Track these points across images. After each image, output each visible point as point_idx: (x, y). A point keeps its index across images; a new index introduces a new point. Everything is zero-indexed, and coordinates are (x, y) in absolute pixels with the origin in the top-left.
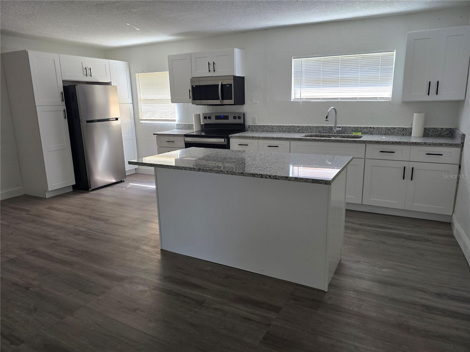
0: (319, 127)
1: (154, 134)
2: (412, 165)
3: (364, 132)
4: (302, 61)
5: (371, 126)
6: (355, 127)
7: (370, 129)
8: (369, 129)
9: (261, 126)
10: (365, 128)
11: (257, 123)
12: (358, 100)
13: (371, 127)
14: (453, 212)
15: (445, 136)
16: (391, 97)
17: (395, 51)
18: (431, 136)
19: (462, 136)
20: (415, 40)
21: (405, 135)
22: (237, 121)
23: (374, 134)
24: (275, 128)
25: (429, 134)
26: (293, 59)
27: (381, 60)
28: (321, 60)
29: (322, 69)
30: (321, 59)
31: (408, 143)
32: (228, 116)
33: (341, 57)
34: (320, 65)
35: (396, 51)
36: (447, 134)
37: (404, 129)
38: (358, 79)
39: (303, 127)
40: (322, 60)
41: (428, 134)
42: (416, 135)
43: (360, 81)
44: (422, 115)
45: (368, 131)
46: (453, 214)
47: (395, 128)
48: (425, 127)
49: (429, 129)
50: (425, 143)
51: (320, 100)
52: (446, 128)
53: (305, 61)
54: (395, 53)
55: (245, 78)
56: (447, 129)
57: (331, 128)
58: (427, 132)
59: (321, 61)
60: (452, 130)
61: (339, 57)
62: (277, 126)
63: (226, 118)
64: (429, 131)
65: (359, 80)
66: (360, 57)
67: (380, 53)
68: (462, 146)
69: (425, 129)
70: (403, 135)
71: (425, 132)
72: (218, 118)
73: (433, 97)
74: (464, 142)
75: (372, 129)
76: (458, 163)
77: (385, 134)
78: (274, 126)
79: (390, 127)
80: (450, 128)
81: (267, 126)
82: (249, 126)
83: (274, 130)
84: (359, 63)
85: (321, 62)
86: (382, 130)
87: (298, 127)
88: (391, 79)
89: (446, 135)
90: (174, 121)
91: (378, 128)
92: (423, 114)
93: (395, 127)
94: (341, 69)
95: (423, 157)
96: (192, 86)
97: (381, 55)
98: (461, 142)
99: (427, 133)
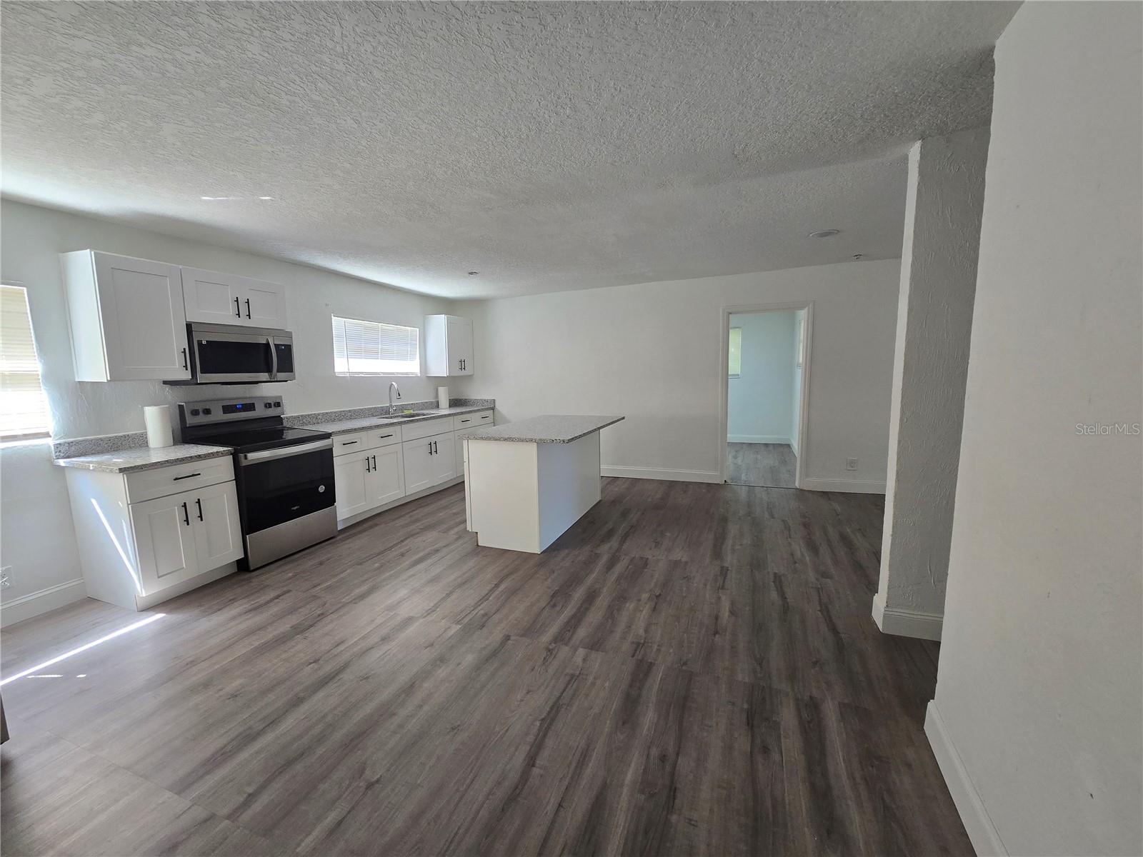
9: (298, 417)
22: (272, 412)
26: (333, 318)
32: (254, 404)
42: (444, 407)
44: (446, 389)
63: (250, 407)
72: (228, 409)
81: (309, 415)
90: (47, 435)
94: (381, 339)
96: (199, 343)
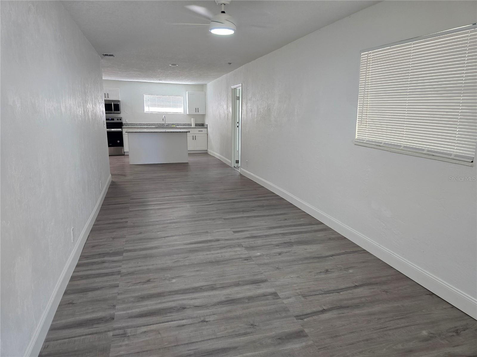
0: (158, 124)
2: (195, 135)
9: (130, 124)
10: (176, 124)
11: (128, 122)
12: (172, 113)
16: (183, 112)
18: (198, 125)
19: (207, 125)
22: (119, 121)
23: (179, 126)
31: (192, 128)
37: (189, 124)
38: (171, 105)
39: (151, 124)
42: (193, 126)
44: (194, 119)
48: (195, 123)
49: (197, 123)
50: (197, 128)
51: (157, 113)
56: (202, 124)
57: (163, 124)
59: (156, 97)
60: (204, 123)
63: (113, 119)
68: (207, 128)
70: (189, 126)
73: (197, 113)
75: (178, 124)
76: (207, 133)
77: (183, 126)
81: (134, 123)
82: (124, 124)
86: (182, 124)
87: (149, 124)
91: (180, 124)
95: (198, 132)
99: (196, 125)
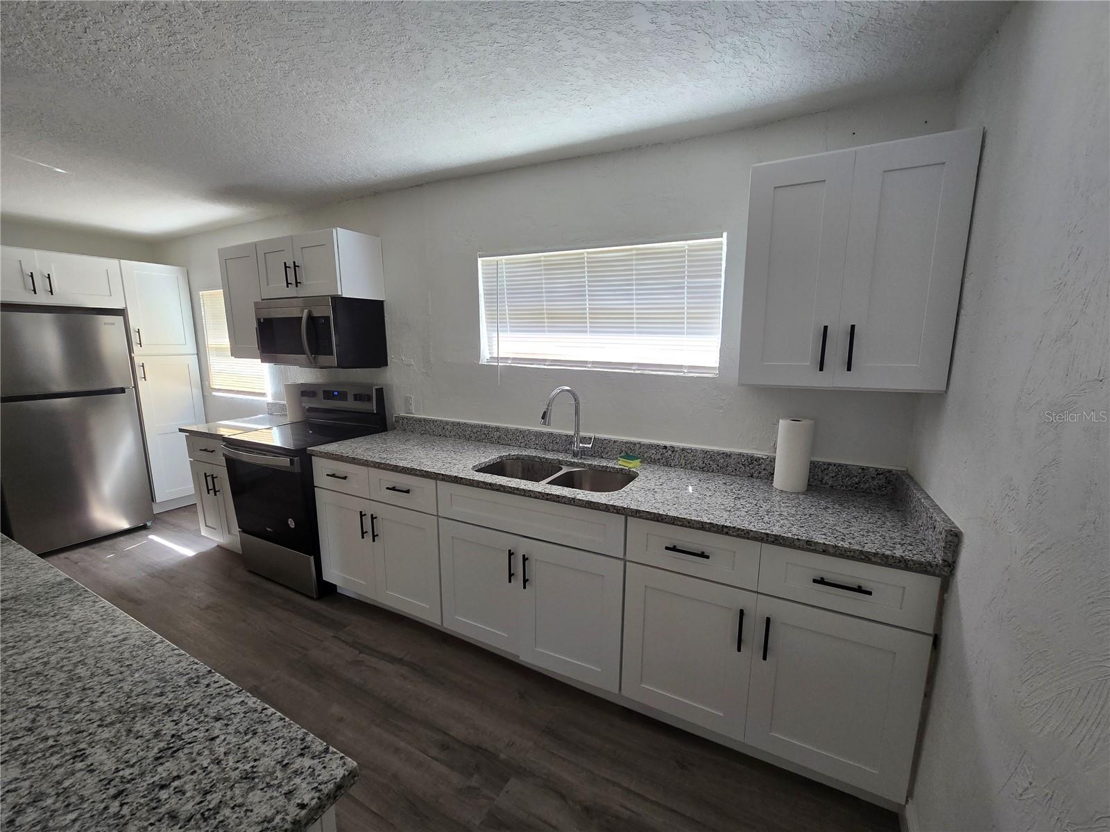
1: (181, 430)
2: (765, 612)
3: (650, 457)
4: (499, 263)
5: (668, 443)
6: (626, 443)
7: (664, 450)
8: (661, 450)
9: (420, 420)
10: (650, 446)
11: (413, 412)
12: (634, 370)
13: (665, 447)
14: (910, 794)
15: (873, 491)
16: (717, 365)
17: (725, 235)
18: (832, 487)
19: (950, 538)
20: (775, 187)
21: (757, 478)
22: (364, 406)
23: (675, 466)
24: (448, 427)
25: (824, 481)
26: (479, 260)
27: (689, 261)
28: (541, 261)
29: (546, 284)
30: (543, 259)
31: (751, 534)
32: (347, 392)
33: (588, 253)
34: (541, 275)
35: (727, 236)
36: (880, 487)
37: (753, 460)
38: (633, 314)
39: (507, 431)
40: (545, 261)
41: (821, 481)
42: (788, 478)
43: (637, 318)
44: (804, 425)
45: (659, 456)
46: (907, 801)
47: (728, 455)
48: (813, 459)
49: (826, 467)
50: (808, 542)
51: (545, 365)
52: (877, 470)
53: (506, 264)
54: (724, 240)
55: (385, 303)
56: (879, 472)
58: (820, 473)
59: (542, 263)
60: (895, 477)
61: (583, 254)
62: (453, 423)
63: (343, 396)
64: (826, 472)
65: (635, 316)
66: (634, 252)
67: (684, 242)
68: (945, 573)
69: (814, 466)
70: (752, 476)
71: (814, 475)
72: (328, 395)
73: (835, 378)
74: (954, 562)
75: (670, 453)
76: (931, 631)
77: (702, 470)
78: (447, 423)
79: (716, 448)
80: (890, 471)
82: (395, 419)
83: (447, 433)
84: (632, 270)
85: (541, 266)
86: (693, 456)
88: (717, 315)
89: (875, 490)
90: (264, 395)
91: (683, 450)
92: (806, 423)
93: (727, 450)
94: (589, 286)
96: (258, 320)
97: (687, 247)
98: (944, 561)
